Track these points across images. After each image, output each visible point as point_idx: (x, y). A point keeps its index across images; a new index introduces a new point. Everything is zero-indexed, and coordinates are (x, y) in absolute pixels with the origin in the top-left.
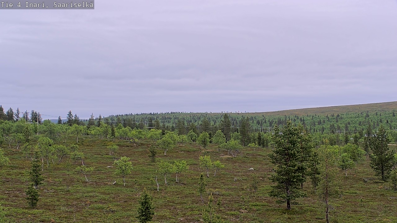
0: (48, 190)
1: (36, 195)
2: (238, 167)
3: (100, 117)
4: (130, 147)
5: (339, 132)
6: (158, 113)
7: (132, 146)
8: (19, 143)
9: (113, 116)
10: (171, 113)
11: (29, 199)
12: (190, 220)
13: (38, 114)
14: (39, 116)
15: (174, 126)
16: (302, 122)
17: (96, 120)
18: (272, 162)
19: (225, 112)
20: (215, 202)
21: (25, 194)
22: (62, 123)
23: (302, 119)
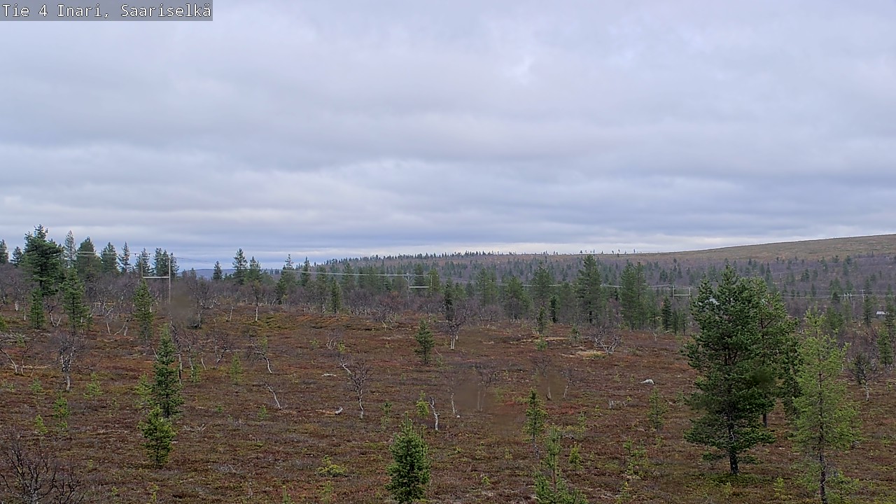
0: (191, 427)
1: (165, 438)
2: (617, 378)
3: (307, 262)
4: (373, 332)
5: (849, 297)
6: (437, 255)
7: (378, 330)
8: (127, 321)
9: (337, 261)
10: (466, 253)
11: (149, 446)
12: (508, 498)
13: (169, 257)
14: (171, 262)
15: (473, 282)
16: (765, 275)
17: (297, 269)
18: (695, 367)
19: (589, 253)
20: (566, 456)
21: (140, 435)
22: (223, 277)
23: (766, 267)
